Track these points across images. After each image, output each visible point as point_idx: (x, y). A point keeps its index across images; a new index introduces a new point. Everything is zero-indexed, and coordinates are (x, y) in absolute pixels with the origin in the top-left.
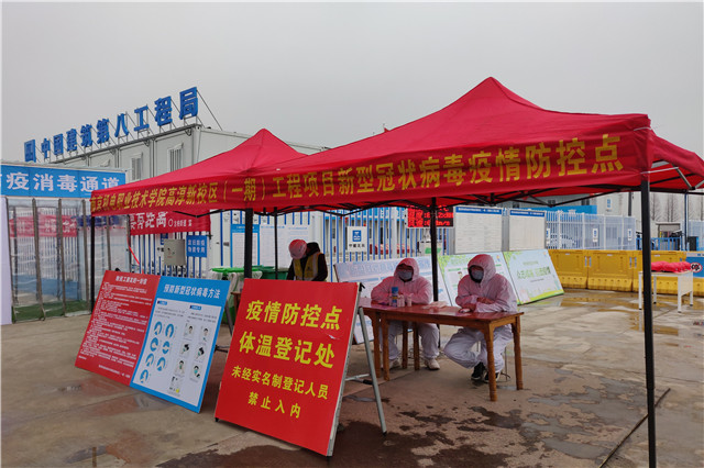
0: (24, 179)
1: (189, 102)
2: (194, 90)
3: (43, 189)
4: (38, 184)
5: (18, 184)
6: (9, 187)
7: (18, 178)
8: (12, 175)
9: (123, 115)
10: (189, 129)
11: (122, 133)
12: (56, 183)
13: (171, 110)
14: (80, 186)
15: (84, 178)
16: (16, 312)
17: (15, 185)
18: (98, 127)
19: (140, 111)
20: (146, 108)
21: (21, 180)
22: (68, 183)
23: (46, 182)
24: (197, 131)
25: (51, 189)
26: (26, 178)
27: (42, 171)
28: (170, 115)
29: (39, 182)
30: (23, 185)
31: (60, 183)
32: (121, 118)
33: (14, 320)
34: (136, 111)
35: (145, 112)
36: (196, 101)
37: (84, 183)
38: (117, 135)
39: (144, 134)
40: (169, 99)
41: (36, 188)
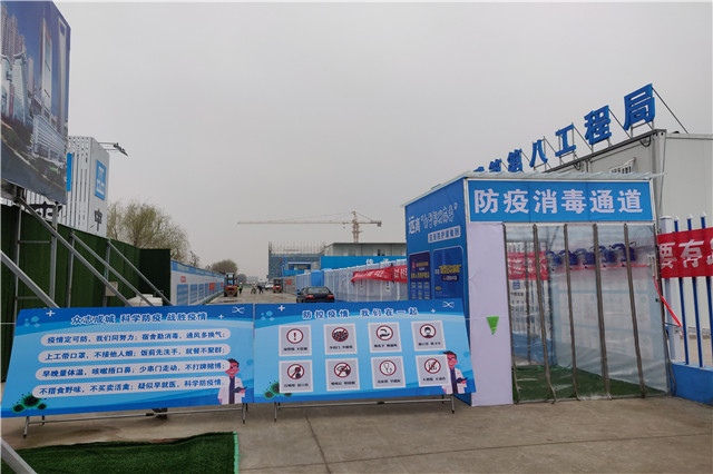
0: (522, 197)
1: (640, 105)
2: (648, 89)
3: (545, 212)
4: (539, 205)
5: (516, 205)
6: (507, 211)
7: (516, 198)
8: (510, 193)
9: (539, 141)
10: (646, 139)
11: (538, 161)
12: (560, 201)
13: (608, 121)
14: (589, 205)
15: (594, 193)
16: (518, 388)
17: (513, 208)
18: (509, 160)
19: (562, 133)
20: (571, 127)
21: (519, 200)
22: (574, 201)
23: (548, 201)
24: (660, 139)
25: (554, 211)
26: (526, 197)
27: (543, 186)
28: (608, 129)
29: (540, 201)
30: (521, 208)
31: (564, 202)
32: (537, 146)
33: (516, 398)
34: (558, 134)
35: (569, 133)
36: (651, 103)
37: (594, 200)
38: (532, 165)
39: (568, 158)
40: (605, 109)
41: (537, 210)
